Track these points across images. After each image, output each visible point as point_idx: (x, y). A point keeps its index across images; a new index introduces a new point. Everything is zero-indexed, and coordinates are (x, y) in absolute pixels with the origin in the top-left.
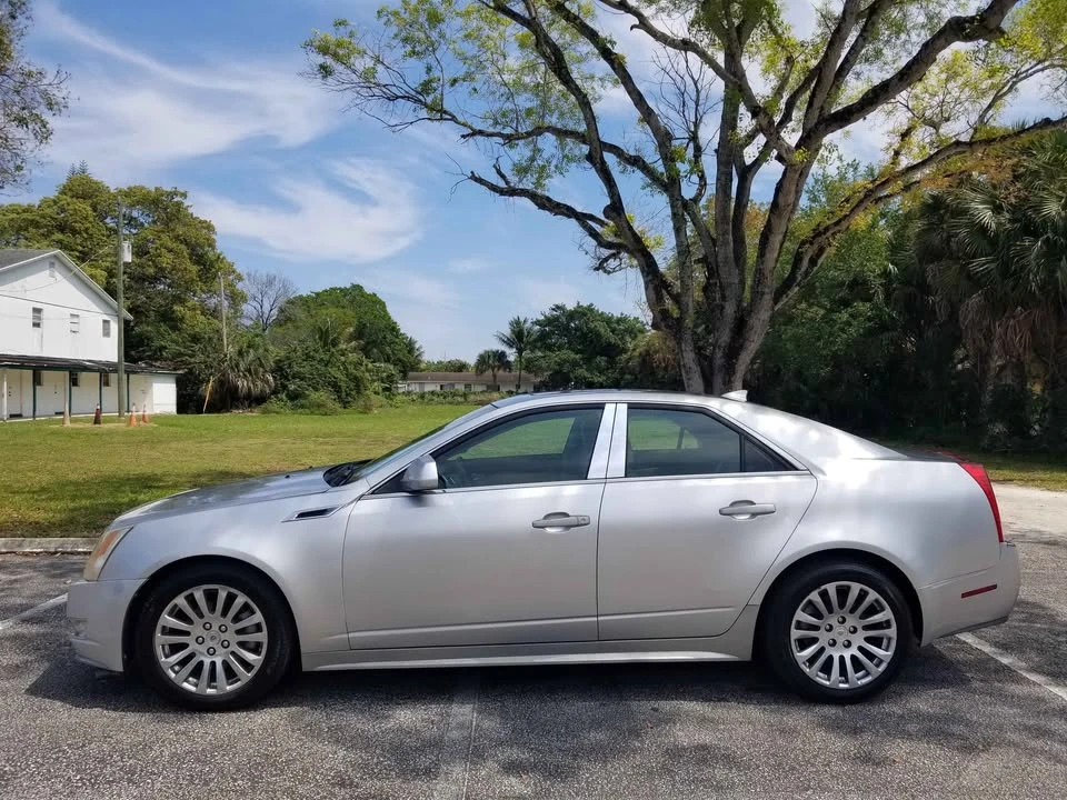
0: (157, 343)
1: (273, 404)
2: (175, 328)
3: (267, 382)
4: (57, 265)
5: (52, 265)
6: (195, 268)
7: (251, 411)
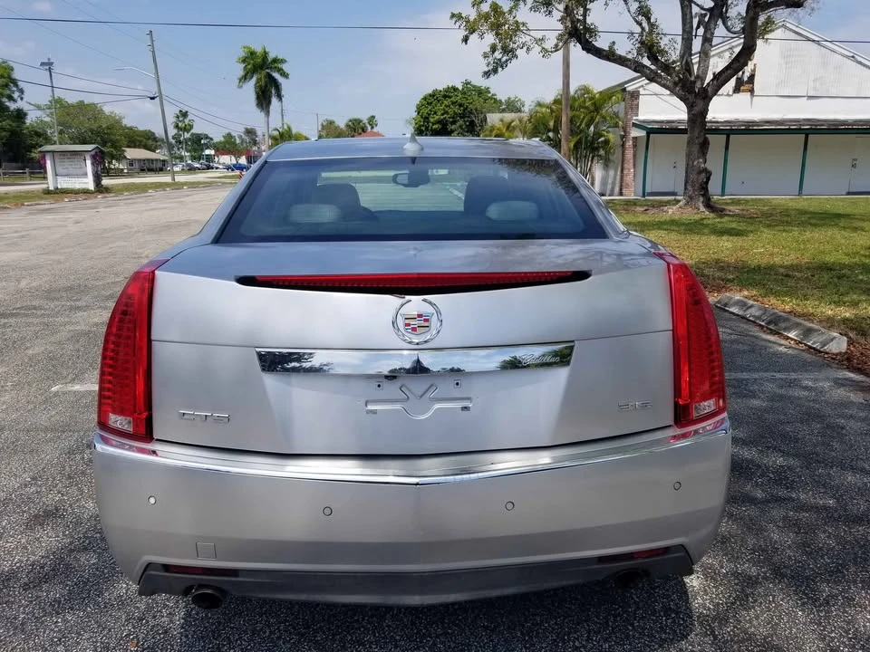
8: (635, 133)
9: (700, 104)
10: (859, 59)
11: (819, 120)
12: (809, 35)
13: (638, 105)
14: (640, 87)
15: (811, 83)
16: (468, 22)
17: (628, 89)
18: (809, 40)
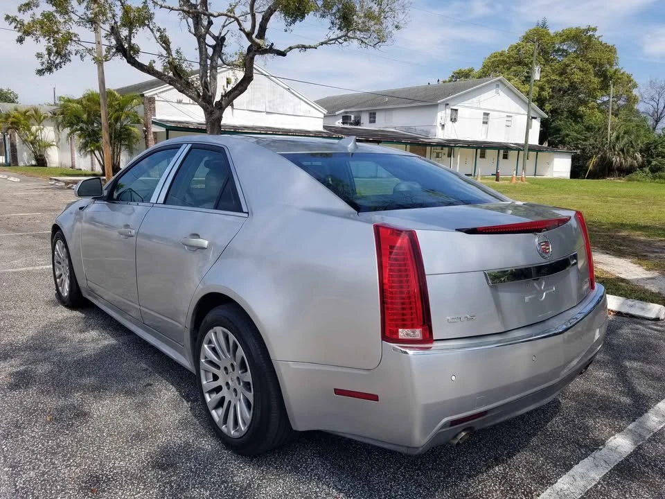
0: (564, 132)
1: (638, 174)
2: (576, 122)
3: (636, 158)
4: (501, 86)
5: (498, 86)
6: (596, 80)
7: (620, 179)
8: (154, 129)
9: (217, 113)
10: (292, 91)
11: (274, 128)
12: (263, 72)
13: (154, 108)
14: (154, 95)
15: (267, 104)
16: (22, 25)
17: (145, 95)
18: (262, 74)
